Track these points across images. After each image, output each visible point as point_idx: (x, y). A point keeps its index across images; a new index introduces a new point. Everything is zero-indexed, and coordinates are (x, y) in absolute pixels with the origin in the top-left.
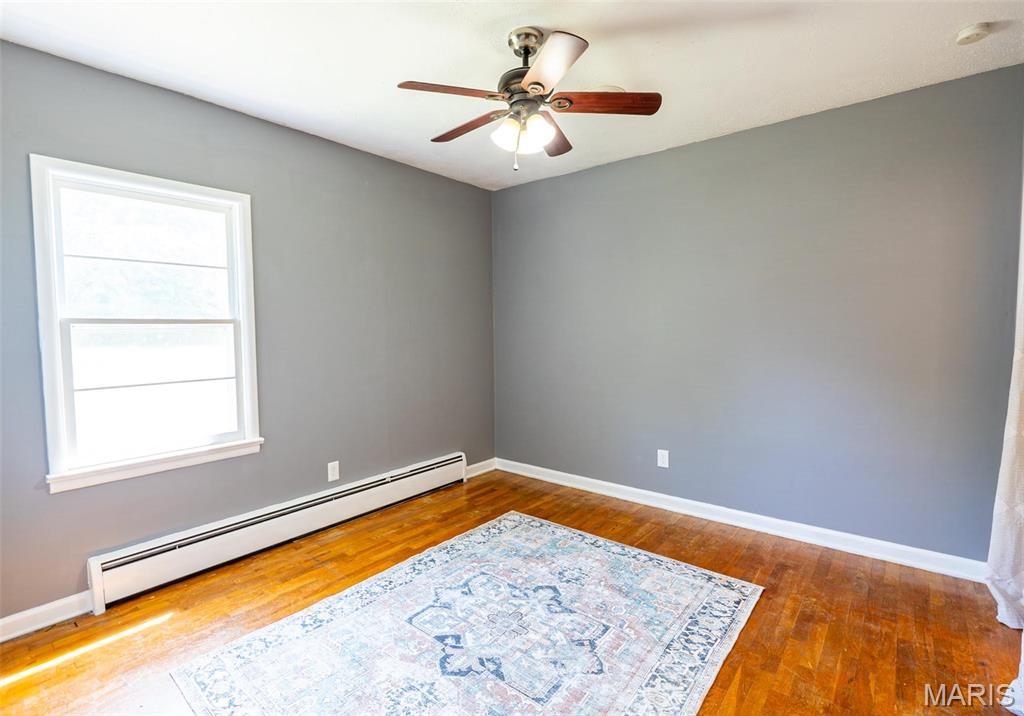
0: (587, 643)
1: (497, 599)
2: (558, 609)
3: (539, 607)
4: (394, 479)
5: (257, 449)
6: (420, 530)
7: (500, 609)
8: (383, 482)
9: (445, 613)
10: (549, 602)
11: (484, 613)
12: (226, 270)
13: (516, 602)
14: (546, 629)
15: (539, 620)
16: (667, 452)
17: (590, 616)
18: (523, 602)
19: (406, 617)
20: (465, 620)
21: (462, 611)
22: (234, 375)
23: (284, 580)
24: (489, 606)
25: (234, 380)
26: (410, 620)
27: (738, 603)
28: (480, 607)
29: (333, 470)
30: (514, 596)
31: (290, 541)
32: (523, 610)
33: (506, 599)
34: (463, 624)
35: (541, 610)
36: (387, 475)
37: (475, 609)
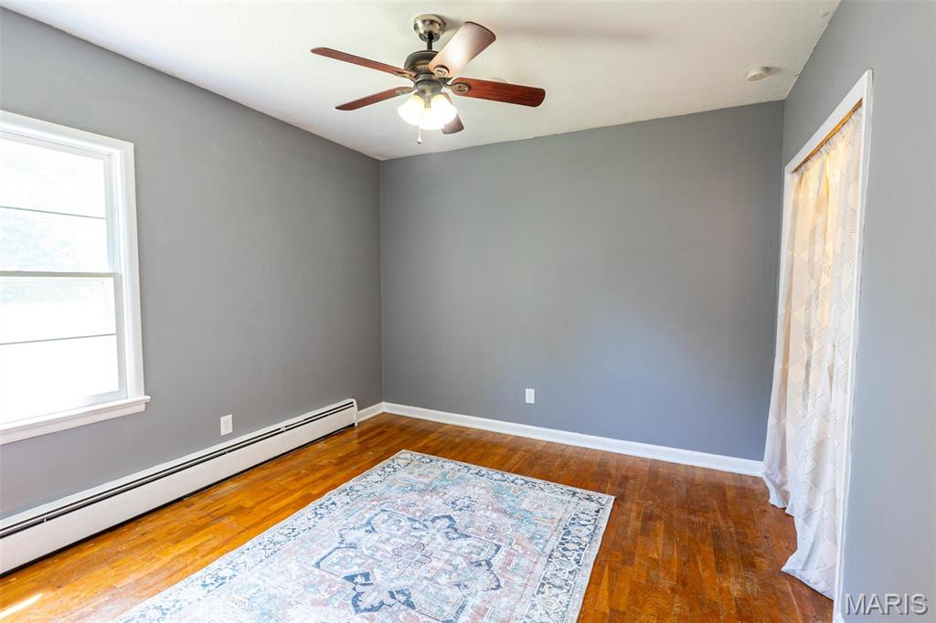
0: (484, 563)
1: (400, 533)
2: (455, 536)
3: (438, 536)
4: (289, 428)
5: (142, 408)
6: (318, 475)
7: (403, 542)
8: (277, 432)
9: (351, 553)
10: (447, 530)
11: (389, 548)
12: (105, 221)
13: (417, 534)
14: (447, 556)
15: (440, 547)
16: (533, 391)
17: (483, 538)
18: (423, 533)
19: (313, 562)
20: (372, 557)
21: (368, 549)
22: (115, 332)
23: (178, 541)
24: (392, 541)
25: (115, 337)
26: (318, 565)
27: (598, 512)
28: (384, 543)
29: (226, 423)
30: (415, 528)
31: (180, 499)
32: (425, 541)
33: (407, 533)
34: (371, 561)
35: (440, 538)
36: (281, 425)
37: (381, 545)
